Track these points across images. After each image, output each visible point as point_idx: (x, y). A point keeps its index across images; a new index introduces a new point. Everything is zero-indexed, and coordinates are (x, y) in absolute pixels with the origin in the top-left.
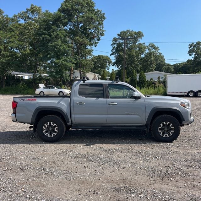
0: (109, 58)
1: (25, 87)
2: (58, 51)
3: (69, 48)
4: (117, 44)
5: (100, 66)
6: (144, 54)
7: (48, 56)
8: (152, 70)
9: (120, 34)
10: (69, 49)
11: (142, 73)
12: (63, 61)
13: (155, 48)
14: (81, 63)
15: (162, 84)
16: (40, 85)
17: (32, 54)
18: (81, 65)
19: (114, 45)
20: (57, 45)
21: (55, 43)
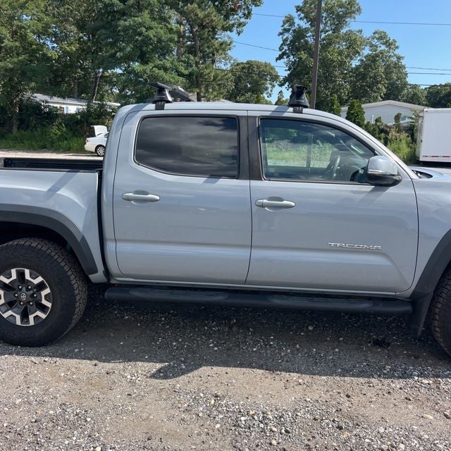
0: (272, 68)
1: (65, 132)
2: (142, 40)
3: (170, 34)
4: (294, 31)
5: (250, 88)
6: (359, 58)
7: (118, 54)
8: (375, 100)
9: (301, 5)
10: (169, 36)
11: (356, 105)
12: (154, 69)
13: (387, 42)
14: (201, 75)
15: (407, 134)
16: (96, 127)
17: (84, 51)
18: (202, 81)
19: (286, 35)
20: (141, 25)
21: (136, 19)
